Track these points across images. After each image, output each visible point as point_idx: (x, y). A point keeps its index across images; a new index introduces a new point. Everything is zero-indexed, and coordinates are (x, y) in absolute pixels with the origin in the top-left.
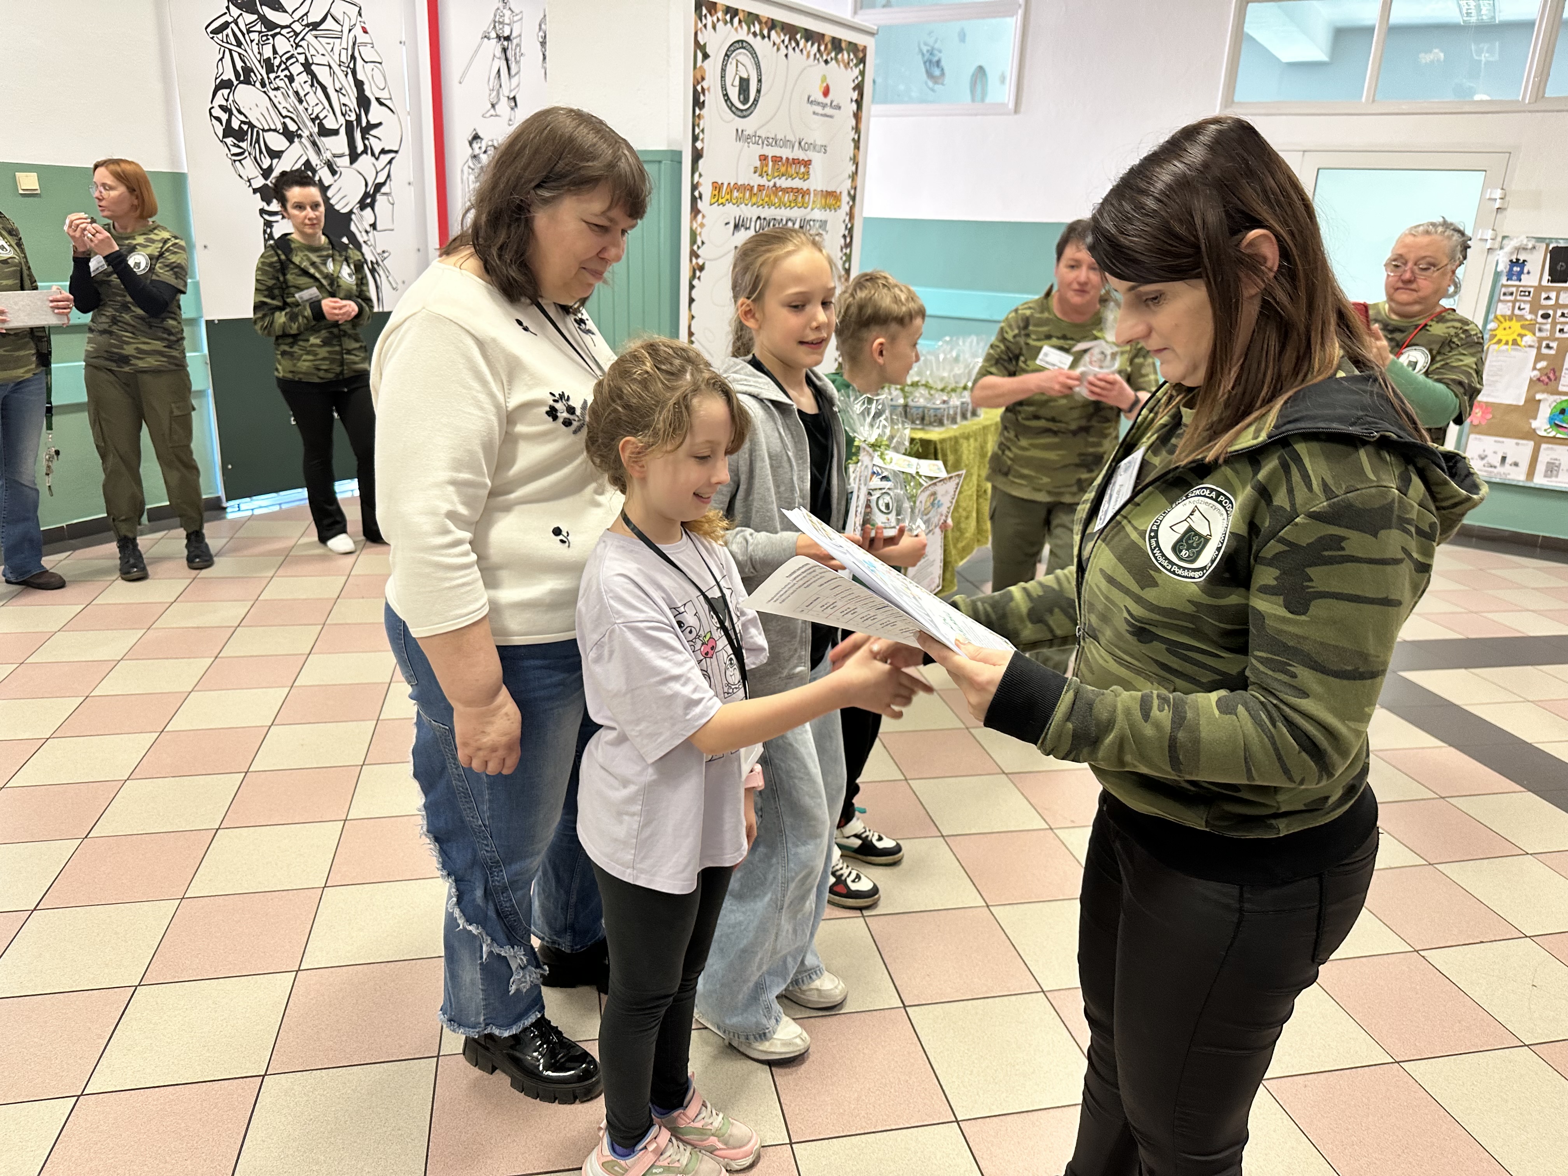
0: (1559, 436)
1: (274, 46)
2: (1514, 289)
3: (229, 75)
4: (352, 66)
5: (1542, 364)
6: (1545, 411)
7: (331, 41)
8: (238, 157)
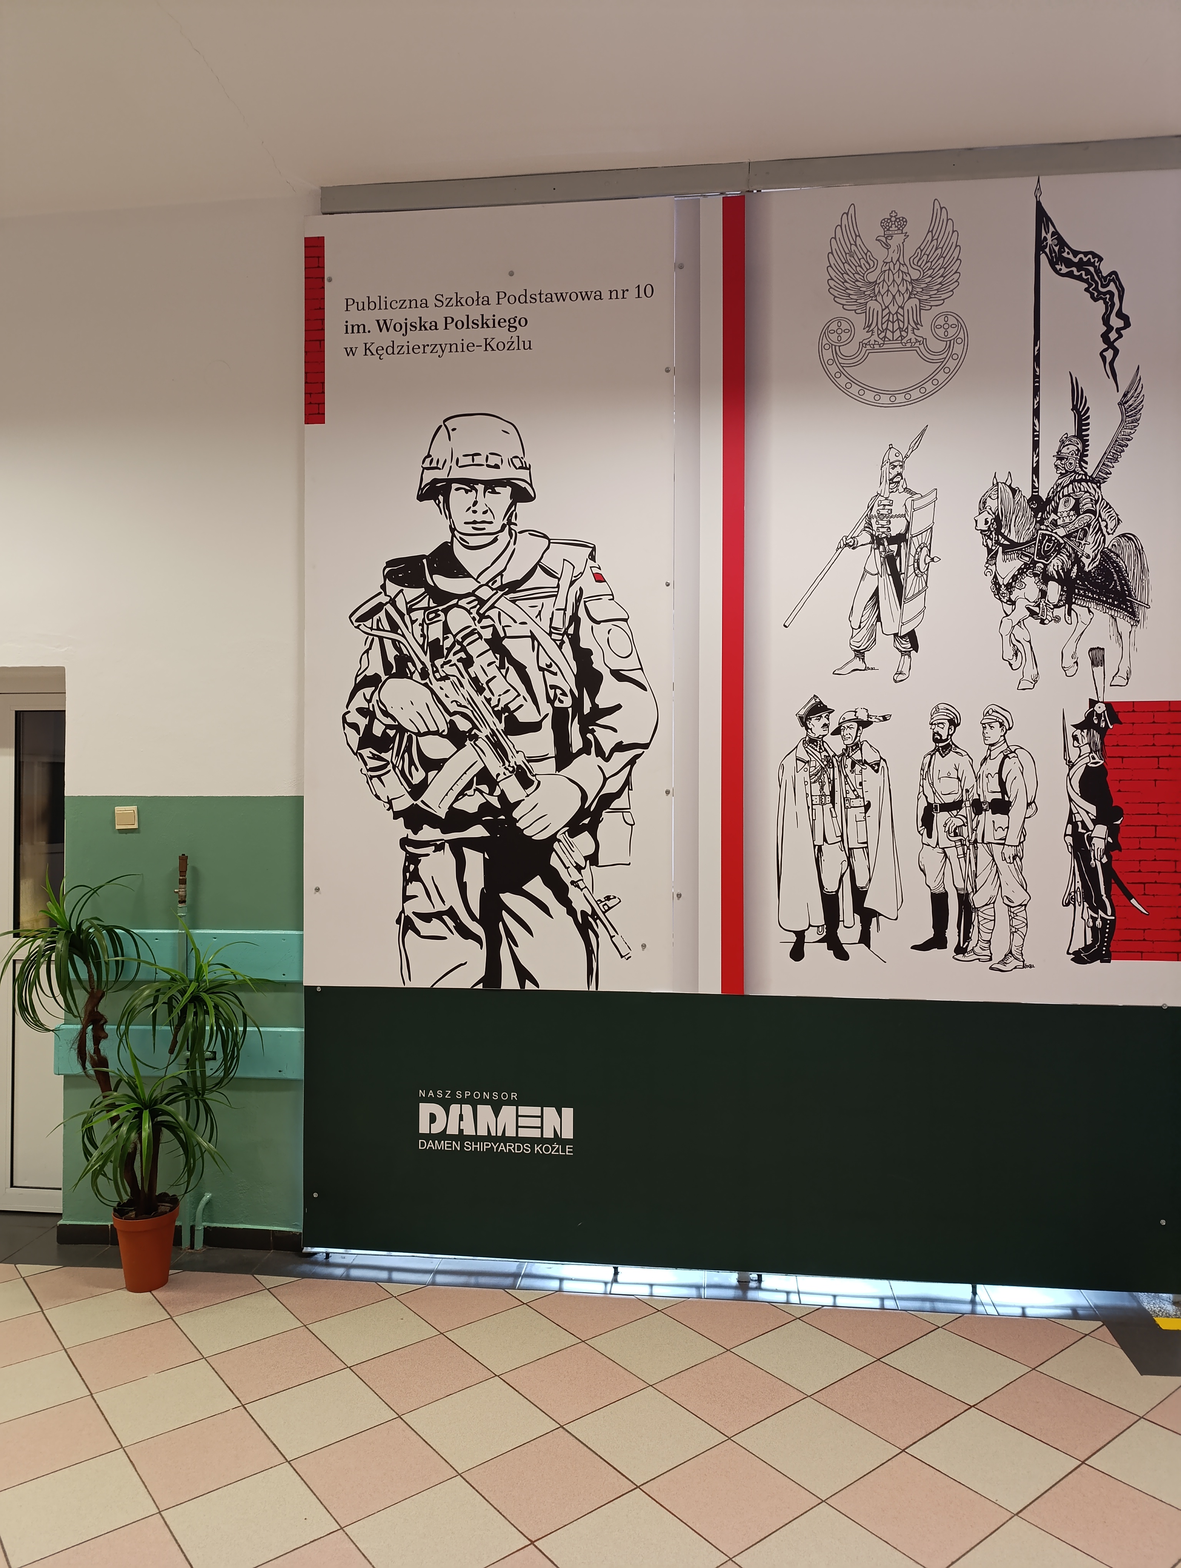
7: (538, 602)
8: (376, 773)
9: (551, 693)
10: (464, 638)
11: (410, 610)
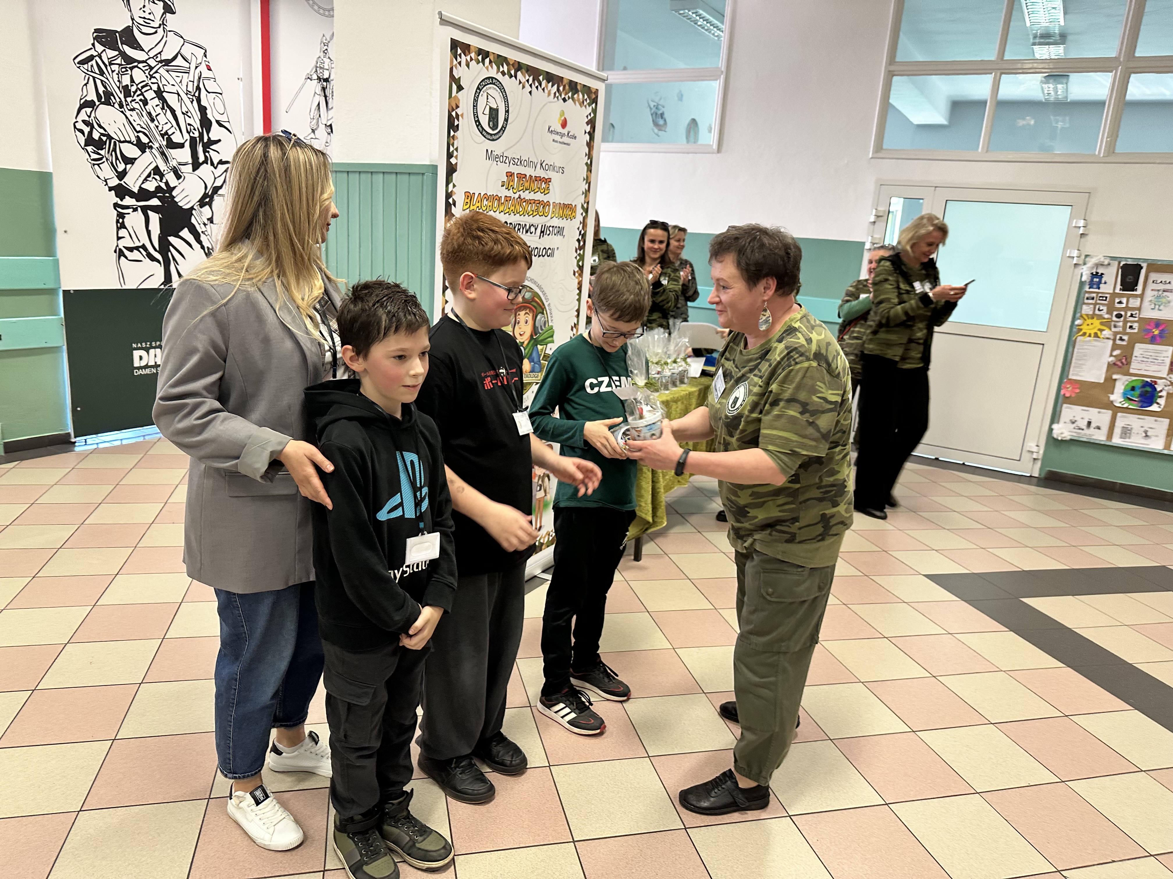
0: (1130, 407)
1: (131, 76)
2: (1094, 295)
3: (92, 96)
4: (197, 94)
5: (1117, 352)
6: (1120, 388)
7: (180, 74)
8: (97, 162)
9: (189, 127)
10: (143, 87)
11: (111, 64)
